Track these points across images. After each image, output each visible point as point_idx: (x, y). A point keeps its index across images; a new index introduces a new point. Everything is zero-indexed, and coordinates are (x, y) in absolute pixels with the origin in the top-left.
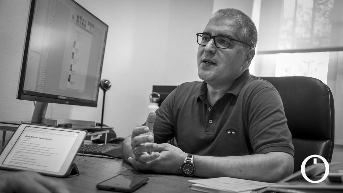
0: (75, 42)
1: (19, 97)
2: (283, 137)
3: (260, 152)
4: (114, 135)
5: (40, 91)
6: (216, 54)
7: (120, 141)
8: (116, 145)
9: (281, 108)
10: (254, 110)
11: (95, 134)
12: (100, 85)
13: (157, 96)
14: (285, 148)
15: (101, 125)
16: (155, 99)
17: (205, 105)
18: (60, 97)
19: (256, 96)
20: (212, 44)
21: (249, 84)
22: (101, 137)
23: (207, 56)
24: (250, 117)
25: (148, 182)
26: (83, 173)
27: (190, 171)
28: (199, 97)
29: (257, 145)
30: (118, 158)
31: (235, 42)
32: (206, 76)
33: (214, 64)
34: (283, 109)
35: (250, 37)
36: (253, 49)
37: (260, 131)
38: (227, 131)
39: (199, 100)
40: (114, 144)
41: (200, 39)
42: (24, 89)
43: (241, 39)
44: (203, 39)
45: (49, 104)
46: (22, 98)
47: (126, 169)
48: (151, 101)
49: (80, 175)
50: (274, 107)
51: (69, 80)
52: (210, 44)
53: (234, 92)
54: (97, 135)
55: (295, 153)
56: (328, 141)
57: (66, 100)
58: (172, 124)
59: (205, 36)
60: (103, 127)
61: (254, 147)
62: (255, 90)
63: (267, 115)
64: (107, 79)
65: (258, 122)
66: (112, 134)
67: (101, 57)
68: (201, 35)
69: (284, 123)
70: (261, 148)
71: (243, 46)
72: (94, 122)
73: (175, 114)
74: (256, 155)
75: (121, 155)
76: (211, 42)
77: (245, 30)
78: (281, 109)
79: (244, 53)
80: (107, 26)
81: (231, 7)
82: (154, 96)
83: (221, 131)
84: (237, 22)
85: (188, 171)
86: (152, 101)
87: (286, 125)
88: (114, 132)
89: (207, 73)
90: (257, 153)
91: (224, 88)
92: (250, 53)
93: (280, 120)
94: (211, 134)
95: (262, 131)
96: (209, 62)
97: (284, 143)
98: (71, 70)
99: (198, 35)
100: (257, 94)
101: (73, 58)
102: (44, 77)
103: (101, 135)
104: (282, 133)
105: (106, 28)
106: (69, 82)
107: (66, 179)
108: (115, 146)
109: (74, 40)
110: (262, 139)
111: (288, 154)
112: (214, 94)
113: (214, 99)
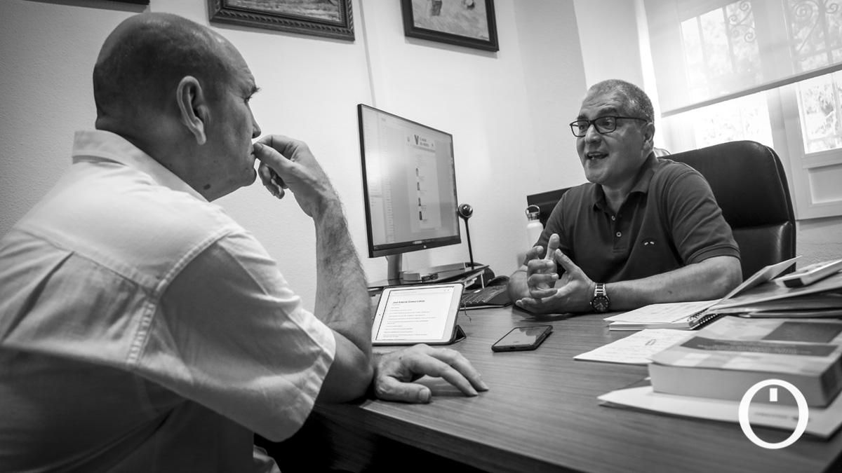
0: (417, 170)
1: (371, 256)
2: (719, 235)
3: (692, 262)
4: (492, 274)
5: (391, 241)
6: (602, 142)
7: (502, 280)
8: (497, 287)
9: (710, 195)
10: (674, 207)
11: (468, 279)
12: (458, 214)
13: (537, 210)
14: (726, 250)
15: (471, 264)
16: (534, 214)
17: (607, 214)
18: (416, 243)
19: (672, 186)
20: (594, 131)
21: (658, 173)
22: (475, 281)
23: (591, 147)
24: (670, 217)
25: (552, 330)
26: (469, 334)
27: (604, 306)
28: (595, 205)
29: (686, 253)
30: (505, 306)
31: (623, 120)
32: (598, 176)
33: (604, 155)
34: (713, 195)
35: (642, 109)
36: (650, 123)
37: (686, 234)
38: (643, 241)
39: (596, 208)
40: (494, 287)
41: (577, 130)
42: (374, 244)
43: (630, 114)
44: (580, 128)
45: (404, 255)
46: (374, 255)
47: (522, 318)
48: (529, 218)
49: (467, 338)
50: (700, 197)
51: (421, 219)
52: (590, 132)
53: (642, 188)
54: (471, 280)
55: (741, 254)
56: (786, 224)
57: (423, 244)
58: (567, 248)
59: (582, 123)
60: (476, 268)
61: (683, 256)
62: (670, 179)
63: (691, 211)
64: (465, 203)
65: (682, 222)
66: (489, 273)
67: (451, 177)
68: (576, 124)
69: (717, 216)
70: (692, 256)
71: (636, 122)
72: (462, 264)
73: (567, 234)
74: (687, 266)
75: (507, 300)
76: (591, 128)
77: (633, 102)
78: (710, 198)
79: (639, 131)
80: (451, 136)
81: (606, 79)
82: (531, 210)
83: (635, 245)
84: (619, 94)
85: (601, 307)
86: (531, 218)
87: (722, 217)
88: (490, 270)
89: (598, 172)
90: (688, 264)
91: (625, 185)
92: (648, 130)
93: (710, 214)
94: (624, 251)
95: (690, 233)
96: (595, 157)
97: (721, 243)
98: (420, 205)
99: (571, 125)
100: (674, 184)
101: (419, 189)
102: (392, 224)
103: (476, 279)
104: (717, 231)
105: (450, 137)
106: (421, 221)
107: (452, 345)
108: (497, 289)
109: (416, 167)
110: (692, 244)
111: (730, 257)
112: (615, 196)
113: (617, 203)
